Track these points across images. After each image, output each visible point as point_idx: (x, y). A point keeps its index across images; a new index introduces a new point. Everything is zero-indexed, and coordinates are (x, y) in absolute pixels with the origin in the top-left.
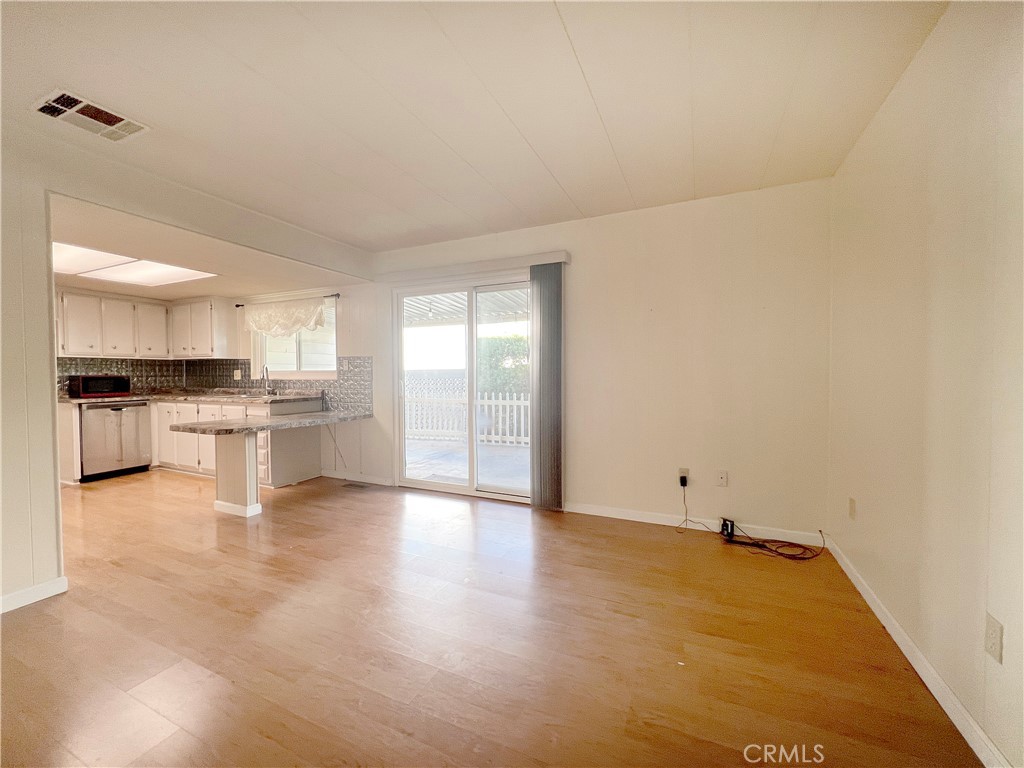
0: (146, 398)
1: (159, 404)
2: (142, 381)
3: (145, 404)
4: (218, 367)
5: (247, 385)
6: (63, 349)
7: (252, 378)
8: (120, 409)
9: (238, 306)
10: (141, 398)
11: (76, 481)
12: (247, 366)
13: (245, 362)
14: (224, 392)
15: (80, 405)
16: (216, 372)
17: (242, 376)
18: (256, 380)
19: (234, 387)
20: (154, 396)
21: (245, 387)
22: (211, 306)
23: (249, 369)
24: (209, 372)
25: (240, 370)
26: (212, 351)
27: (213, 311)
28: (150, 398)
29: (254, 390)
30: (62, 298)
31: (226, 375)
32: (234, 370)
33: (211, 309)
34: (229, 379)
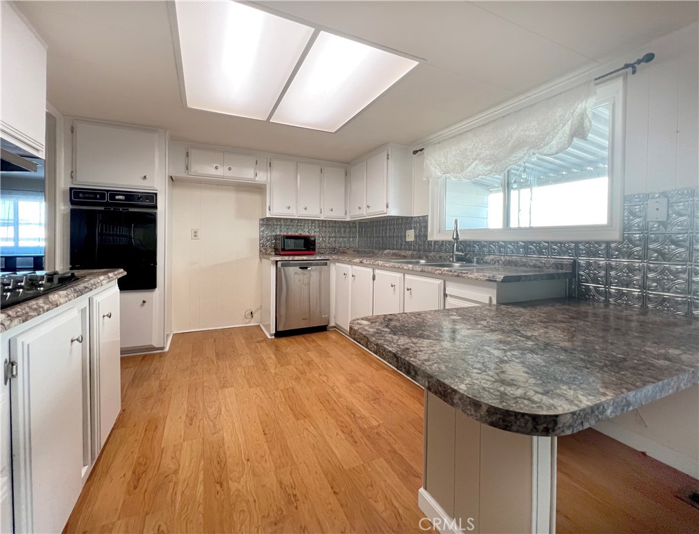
0: (327, 257)
1: (337, 264)
2: (325, 241)
3: (326, 264)
4: (388, 227)
5: (422, 248)
6: (270, 210)
7: (429, 239)
8: (306, 268)
9: (415, 152)
10: (322, 258)
11: (271, 335)
12: (422, 224)
13: (420, 220)
14: (394, 254)
15: (277, 262)
16: (386, 233)
17: (416, 237)
18: (435, 242)
19: (405, 249)
20: (334, 257)
21: (419, 250)
22: (388, 155)
23: (426, 227)
24: (379, 233)
25: (413, 230)
26: (387, 207)
27: (390, 161)
28: (330, 258)
29: (432, 254)
30: (270, 164)
31: (397, 237)
32: (406, 229)
33: (388, 159)
34: (400, 241)
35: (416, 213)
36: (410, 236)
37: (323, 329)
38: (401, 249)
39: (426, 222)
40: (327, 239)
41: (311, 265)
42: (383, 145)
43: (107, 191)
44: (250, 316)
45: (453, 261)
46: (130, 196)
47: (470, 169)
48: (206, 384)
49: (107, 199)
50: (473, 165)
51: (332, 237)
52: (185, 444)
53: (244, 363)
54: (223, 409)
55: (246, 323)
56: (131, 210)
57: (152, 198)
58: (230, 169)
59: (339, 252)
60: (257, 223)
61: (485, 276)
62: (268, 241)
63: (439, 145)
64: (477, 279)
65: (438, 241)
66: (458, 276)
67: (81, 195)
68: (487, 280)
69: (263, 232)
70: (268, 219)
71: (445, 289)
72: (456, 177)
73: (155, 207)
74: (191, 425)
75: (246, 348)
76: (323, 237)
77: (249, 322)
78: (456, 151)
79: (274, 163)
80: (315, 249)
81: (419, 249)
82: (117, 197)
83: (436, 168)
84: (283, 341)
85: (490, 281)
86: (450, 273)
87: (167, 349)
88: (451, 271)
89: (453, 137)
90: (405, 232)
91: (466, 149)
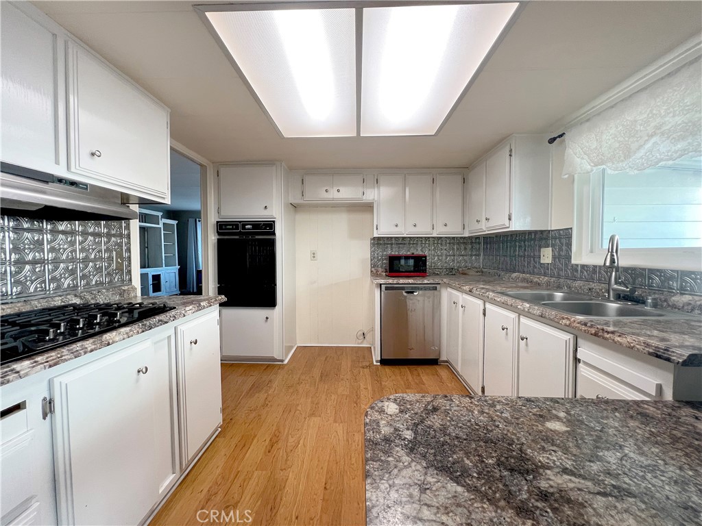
1: (449, 290)
3: (436, 289)
4: (517, 244)
5: (562, 273)
6: (377, 229)
7: (574, 261)
8: (413, 292)
9: (552, 141)
10: (431, 281)
11: (377, 361)
12: (564, 241)
13: (560, 234)
14: (524, 280)
15: (381, 284)
16: (515, 251)
17: (554, 257)
18: (583, 266)
19: (540, 274)
20: (445, 280)
21: (559, 277)
22: (511, 151)
23: (569, 245)
24: (506, 252)
25: (550, 249)
26: (510, 219)
27: (513, 158)
28: (440, 282)
29: (578, 283)
30: (377, 180)
31: (529, 256)
32: (540, 247)
33: (510, 155)
34: (532, 262)
35: (554, 225)
36: (547, 256)
37: (434, 362)
38: (533, 273)
39: (569, 237)
40: (444, 257)
41: (418, 289)
42: (505, 138)
43: (240, 222)
44: (362, 337)
45: (608, 300)
46: (256, 225)
47: (642, 152)
48: (299, 408)
49: (240, 229)
50: (649, 145)
51: (450, 256)
52: (256, 473)
53: (340, 390)
54: (301, 442)
55: (358, 344)
56: (257, 237)
57: (270, 225)
58: (338, 191)
59: (456, 274)
60: (368, 243)
61: (648, 345)
62: (379, 260)
63: (588, 124)
64: (632, 348)
65: (587, 266)
66: (596, 334)
67: (224, 227)
68: (650, 354)
69: (374, 252)
70: (379, 239)
71: (576, 351)
72: (616, 169)
73: (274, 234)
74: (269, 452)
75: (349, 373)
76: (438, 256)
77: (361, 343)
78: (617, 128)
79: (381, 179)
80: (426, 270)
81: (559, 274)
82: (247, 227)
83: (582, 158)
84: (388, 370)
85: (658, 356)
86: (583, 328)
87: (286, 362)
88: (585, 324)
89: (612, 107)
90: (540, 251)
91: (636, 121)
